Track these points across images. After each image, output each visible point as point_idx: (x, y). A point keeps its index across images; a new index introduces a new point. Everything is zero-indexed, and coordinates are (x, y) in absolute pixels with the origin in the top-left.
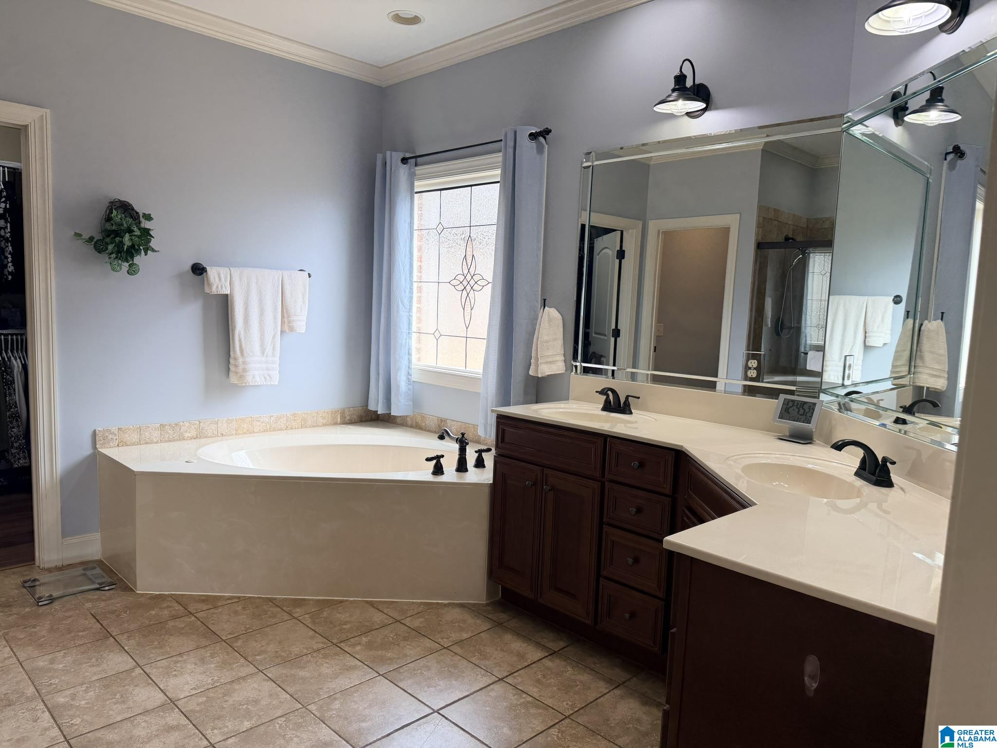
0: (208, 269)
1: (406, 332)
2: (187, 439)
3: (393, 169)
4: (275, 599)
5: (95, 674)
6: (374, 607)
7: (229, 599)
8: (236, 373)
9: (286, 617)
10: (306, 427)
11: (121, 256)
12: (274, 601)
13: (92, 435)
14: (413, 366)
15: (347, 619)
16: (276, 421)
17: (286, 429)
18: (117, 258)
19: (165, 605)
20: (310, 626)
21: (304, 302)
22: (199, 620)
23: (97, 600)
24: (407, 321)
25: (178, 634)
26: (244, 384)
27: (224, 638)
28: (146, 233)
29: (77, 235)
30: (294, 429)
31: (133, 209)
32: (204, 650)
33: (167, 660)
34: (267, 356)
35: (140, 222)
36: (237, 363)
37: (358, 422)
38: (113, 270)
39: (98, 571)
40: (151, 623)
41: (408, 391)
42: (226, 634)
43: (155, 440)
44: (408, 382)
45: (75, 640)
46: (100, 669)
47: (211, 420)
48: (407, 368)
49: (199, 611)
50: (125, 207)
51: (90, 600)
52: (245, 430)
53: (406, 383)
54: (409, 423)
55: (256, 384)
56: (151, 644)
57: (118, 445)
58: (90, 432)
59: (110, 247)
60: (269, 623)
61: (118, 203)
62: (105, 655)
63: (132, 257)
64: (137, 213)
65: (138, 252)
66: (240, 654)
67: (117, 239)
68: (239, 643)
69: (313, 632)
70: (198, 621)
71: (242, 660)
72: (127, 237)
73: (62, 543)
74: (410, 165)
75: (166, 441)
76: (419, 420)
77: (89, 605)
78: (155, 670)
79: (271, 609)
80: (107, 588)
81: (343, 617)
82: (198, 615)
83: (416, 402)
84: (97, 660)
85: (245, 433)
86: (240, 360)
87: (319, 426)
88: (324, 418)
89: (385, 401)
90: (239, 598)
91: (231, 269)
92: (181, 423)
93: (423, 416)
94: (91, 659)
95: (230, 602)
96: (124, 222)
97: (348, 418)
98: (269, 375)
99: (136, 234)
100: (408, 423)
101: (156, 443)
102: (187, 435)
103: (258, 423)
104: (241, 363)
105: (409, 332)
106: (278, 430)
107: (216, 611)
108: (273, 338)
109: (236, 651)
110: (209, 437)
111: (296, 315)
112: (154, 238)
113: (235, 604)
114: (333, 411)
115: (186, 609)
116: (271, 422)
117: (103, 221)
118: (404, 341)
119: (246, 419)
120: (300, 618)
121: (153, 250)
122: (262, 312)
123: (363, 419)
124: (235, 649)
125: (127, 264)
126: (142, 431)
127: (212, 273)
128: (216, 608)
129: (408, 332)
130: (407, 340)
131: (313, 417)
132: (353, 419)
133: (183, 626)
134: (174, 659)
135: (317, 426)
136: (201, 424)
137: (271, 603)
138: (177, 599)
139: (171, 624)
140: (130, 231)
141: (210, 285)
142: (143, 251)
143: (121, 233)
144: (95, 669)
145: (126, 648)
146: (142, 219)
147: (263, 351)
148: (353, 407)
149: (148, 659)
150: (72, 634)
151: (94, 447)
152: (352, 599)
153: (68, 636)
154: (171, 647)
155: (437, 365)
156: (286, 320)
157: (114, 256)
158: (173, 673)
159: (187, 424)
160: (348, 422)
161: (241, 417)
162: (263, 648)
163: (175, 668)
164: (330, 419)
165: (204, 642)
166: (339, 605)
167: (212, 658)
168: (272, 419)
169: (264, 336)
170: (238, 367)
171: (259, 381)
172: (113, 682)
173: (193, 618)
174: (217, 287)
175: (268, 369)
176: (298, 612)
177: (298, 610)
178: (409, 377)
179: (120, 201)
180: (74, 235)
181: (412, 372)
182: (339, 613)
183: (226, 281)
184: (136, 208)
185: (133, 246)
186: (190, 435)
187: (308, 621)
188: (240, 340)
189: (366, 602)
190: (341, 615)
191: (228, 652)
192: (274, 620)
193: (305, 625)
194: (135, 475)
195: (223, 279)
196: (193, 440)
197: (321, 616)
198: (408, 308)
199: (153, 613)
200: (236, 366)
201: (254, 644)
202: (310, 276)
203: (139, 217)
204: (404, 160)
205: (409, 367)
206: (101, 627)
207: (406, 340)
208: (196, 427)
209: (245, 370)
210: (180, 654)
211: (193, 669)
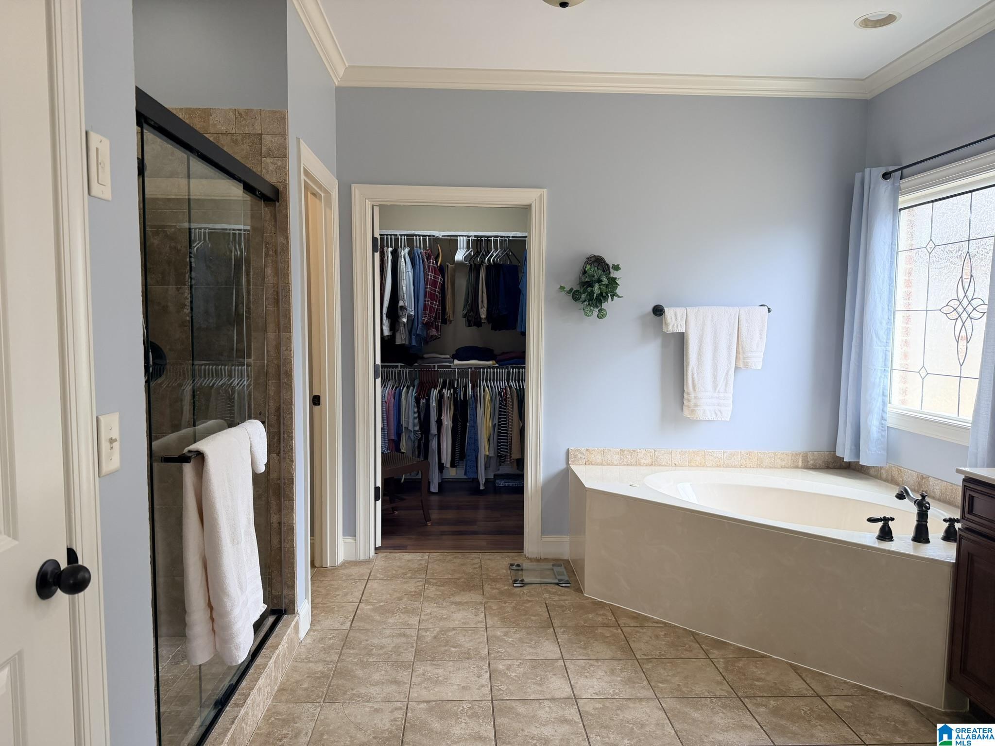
0: (666, 309)
1: (881, 370)
2: (642, 466)
3: (872, 187)
4: (698, 634)
5: (529, 654)
6: (797, 673)
7: (656, 623)
8: (689, 407)
9: (702, 655)
10: (762, 467)
11: (592, 303)
12: (696, 637)
13: (566, 452)
14: (888, 409)
15: (763, 676)
16: (729, 457)
17: (740, 467)
18: (589, 305)
19: (601, 612)
20: (721, 670)
21: (761, 338)
22: (624, 634)
23: (555, 593)
24: (882, 358)
25: (601, 641)
26: (695, 419)
27: (638, 657)
28: (613, 282)
29: (562, 288)
30: (748, 467)
31: (605, 262)
32: (617, 663)
33: (585, 661)
34: (719, 392)
35: (610, 273)
36: (689, 398)
37: (824, 469)
38: (586, 315)
39: (562, 569)
40: (585, 625)
41: (880, 438)
42: (641, 654)
43: (615, 463)
44: (881, 428)
45: (527, 621)
46: (535, 651)
47: (666, 450)
48: (881, 412)
49: (627, 626)
50: (598, 261)
51: (549, 592)
52: (697, 463)
53: (879, 429)
54: (884, 476)
55: (707, 419)
56: (578, 642)
57: (585, 464)
58: (564, 451)
59: (583, 296)
60: (683, 655)
61: (593, 258)
62: (543, 641)
63: (601, 303)
64: (608, 265)
65: (606, 298)
66: (646, 677)
67: (589, 289)
68: (648, 666)
69: (722, 678)
70: (622, 634)
71: (645, 683)
72: (597, 286)
73: (541, 539)
74: (894, 179)
75: (625, 465)
76: (895, 473)
77: (547, 596)
78: (572, 666)
79: (691, 643)
80: (564, 585)
81: (758, 672)
82: (624, 629)
83: (890, 451)
84: (535, 644)
85: (698, 466)
86: (692, 395)
87: (777, 468)
88: (782, 460)
89: (853, 447)
90: (665, 624)
91: (688, 308)
92: (639, 450)
93: (900, 469)
94: (532, 641)
95: (656, 625)
96: (595, 274)
97: (811, 462)
98: (720, 411)
99: (604, 283)
100: (882, 476)
101: (616, 465)
102: (643, 461)
103: (711, 458)
104: (693, 398)
105: (885, 370)
106: (731, 467)
107: (641, 630)
108: (726, 374)
109: (644, 672)
110: (663, 466)
111: (752, 352)
112: (619, 285)
113: (659, 629)
114: (793, 453)
115: (617, 621)
116: (724, 457)
117: (581, 275)
118: (878, 380)
119: (699, 452)
120: (714, 660)
121: (619, 297)
122: (715, 350)
123: (830, 466)
124: (644, 670)
125: (597, 310)
126: (605, 454)
127: (669, 312)
128: (642, 627)
129: (883, 369)
130: (882, 379)
131: (770, 457)
132: (818, 465)
133: (608, 635)
134: (591, 662)
135: (775, 468)
136: (656, 453)
137: (692, 637)
138: (614, 610)
139: (600, 630)
140: (599, 281)
141: (667, 324)
142: (610, 297)
143: (592, 283)
144: (531, 650)
145: (559, 640)
146: (611, 270)
147: (715, 386)
148: (818, 452)
149: (572, 655)
150: (527, 617)
151: (568, 464)
152: (775, 657)
153: (524, 617)
154: (592, 651)
155: (923, 410)
156: (741, 356)
157: (587, 303)
158: (586, 674)
159: (644, 452)
160: (812, 467)
161: (694, 450)
162: (669, 678)
163: (589, 670)
164: (790, 462)
165: (619, 655)
166: (760, 659)
167: (621, 672)
168: (725, 455)
169: (717, 372)
170: (690, 401)
171: (710, 416)
172: (539, 665)
173: (620, 631)
174: (673, 326)
175: (719, 405)
176: (715, 653)
177: (715, 651)
178: (883, 422)
179: (595, 256)
180: (560, 288)
181: (887, 416)
182: (756, 667)
183: (681, 320)
184: (608, 261)
185: (601, 294)
186: (645, 462)
187: (721, 665)
188: (693, 376)
189: (791, 665)
190: (757, 670)
191: (637, 671)
192: (689, 654)
193: (717, 668)
194: (586, 491)
195: (679, 319)
196: (648, 467)
197: (736, 665)
198: (885, 341)
199: (590, 616)
200: (689, 400)
201: (662, 671)
202: (769, 310)
203: (609, 269)
204: (886, 176)
205: (883, 411)
206: (548, 616)
207: (880, 379)
208: (652, 455)
209: (696, 405)
210: (597, 660)
211: (602, 676)
